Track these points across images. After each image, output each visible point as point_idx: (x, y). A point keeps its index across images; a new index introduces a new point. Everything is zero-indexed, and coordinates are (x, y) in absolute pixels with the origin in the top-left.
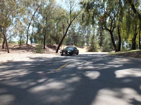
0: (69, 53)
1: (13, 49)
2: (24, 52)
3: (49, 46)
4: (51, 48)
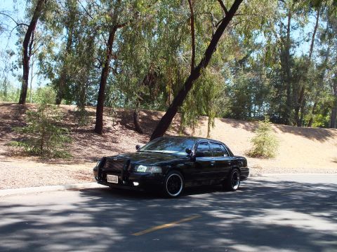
0: (143, 178)
3: (129, 122)
4: (140, 132)
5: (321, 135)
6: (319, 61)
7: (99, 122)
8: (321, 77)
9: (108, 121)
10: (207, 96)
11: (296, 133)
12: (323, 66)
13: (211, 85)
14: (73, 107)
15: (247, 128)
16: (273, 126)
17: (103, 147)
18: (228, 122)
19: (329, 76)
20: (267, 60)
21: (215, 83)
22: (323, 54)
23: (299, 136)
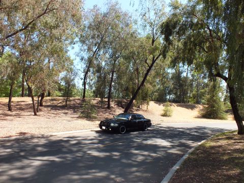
1: (54, 107)
2: (66, 113)
3: (119, 104)
4: (123, 108)
5: (192, 108)
6: (191, 78)
7: (109, 104)
8: (192, 84)
9: (112, 104)
10: (146, 94)
11: (183, 107)
12: (192, 81)
13: (148, 90)
14: (100, 99)
15: (164, 106)
16: (174, 104)
17: (110, 114)
18: (157, 103)
19: (195, 84)
20: (172, 78)
21: (149, 90)
22: (193, 76)
23: (184, 108)
